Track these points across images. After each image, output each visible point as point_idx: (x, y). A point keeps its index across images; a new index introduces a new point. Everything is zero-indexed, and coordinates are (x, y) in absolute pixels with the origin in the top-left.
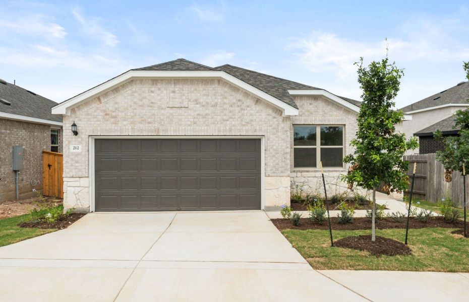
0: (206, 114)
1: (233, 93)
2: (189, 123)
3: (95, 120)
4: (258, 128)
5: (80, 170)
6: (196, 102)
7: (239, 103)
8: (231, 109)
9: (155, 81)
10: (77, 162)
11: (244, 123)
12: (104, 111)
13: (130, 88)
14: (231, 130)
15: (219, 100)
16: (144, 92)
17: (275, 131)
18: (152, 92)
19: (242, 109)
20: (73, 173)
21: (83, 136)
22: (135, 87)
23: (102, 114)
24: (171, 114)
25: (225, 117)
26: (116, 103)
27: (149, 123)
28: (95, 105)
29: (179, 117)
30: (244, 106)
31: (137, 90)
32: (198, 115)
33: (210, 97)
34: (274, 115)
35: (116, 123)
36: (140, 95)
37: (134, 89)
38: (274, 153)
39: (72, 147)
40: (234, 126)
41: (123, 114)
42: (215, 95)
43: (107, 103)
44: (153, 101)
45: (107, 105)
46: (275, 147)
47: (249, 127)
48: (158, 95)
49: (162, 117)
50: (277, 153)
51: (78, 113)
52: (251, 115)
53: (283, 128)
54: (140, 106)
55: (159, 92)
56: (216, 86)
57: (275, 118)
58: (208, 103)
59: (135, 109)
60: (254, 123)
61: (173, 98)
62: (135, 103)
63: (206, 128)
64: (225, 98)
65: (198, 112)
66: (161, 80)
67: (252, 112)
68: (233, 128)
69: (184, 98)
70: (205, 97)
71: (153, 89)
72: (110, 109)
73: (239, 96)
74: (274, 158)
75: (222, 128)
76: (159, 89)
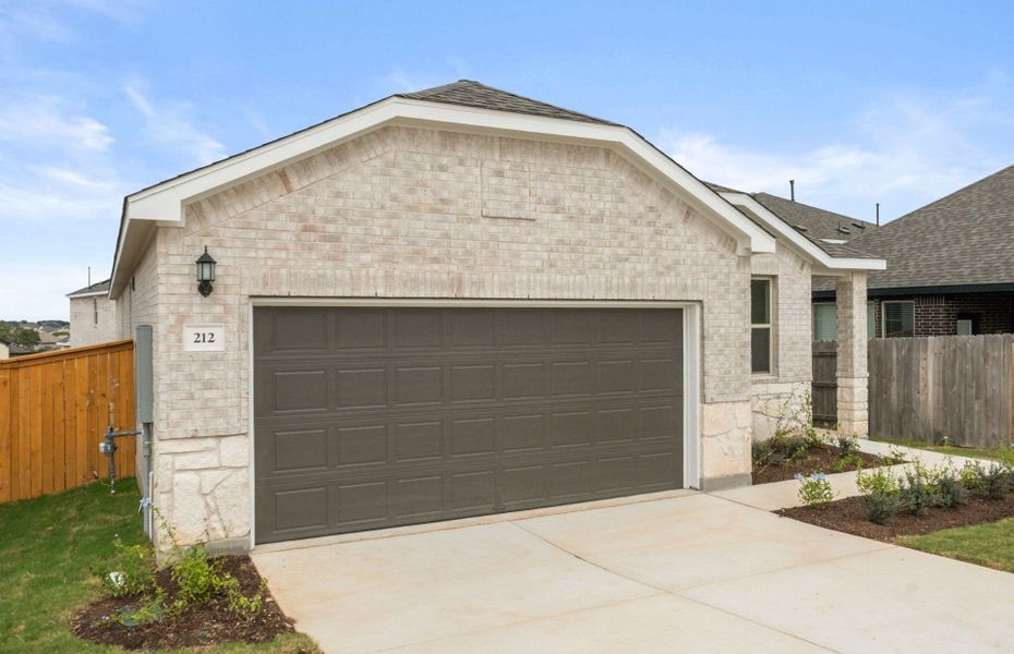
0: (580, 242)
1: (639, 189)
2: (538, 264)
3: (271, 244)
4: (689, 282)
5: (219, 412)
6: (555, 205)
7: (651, 216)
8: (634, 229)
9: (451, 135)
10: (209, 386)
11: (660, 268)
12: (301, 218)
13: (379, 150)
14: (633, 287)
15: (606, 204)
16: (418, 167)
17: (722, 289)
18: (443, 169)
19: (656, 232)
20: (197, 423)
21: (231, 299)
22: (393, 150)
23: (292, 226)
24: (494, 238)
25: (620, 251)
26: (338, 195)
27: (435, 260)
28: (268, 198)
29: (515, 247)
30: (660, 223)
31: (401, 156)
32: (561, 242)
33: (586, 196)
34: (721, 250)
35: (337, 258)
36: (408, 174)
37: (391, 156)
38: (720, 346)
39: (189, 334)
40: (641, 275)
41: (359, 230)
42: (598, 191)
43: (309, 193)
44: (445, 195)
45: (311, 201)
46: (722, 331)
47: (670, 279)
48: (459, 179)
49: (469, 244)
50: (727, 345)
51: (212, 218)
52: (677, 248)
53: (738, 284)
54: (410, 208)
55: (461, 169)
56: (600, 164)
57: (722, 257)
58: (581, 211)
59: (394, 216)
60: (681, 269)
61: (497, 191)
62: (394, 198)
63: (578, 278)
64: (622, 200)
65: (559, 235)
66: (468, 136)
67: (677, 239)
68: (639, 280)
69: (526, 192)
70: (575, 195)
71: (444, 161)
72: (320, 211)
73: (651, 197)
74: (721, 358)
75: (615, 282)
76: (461, 162)
